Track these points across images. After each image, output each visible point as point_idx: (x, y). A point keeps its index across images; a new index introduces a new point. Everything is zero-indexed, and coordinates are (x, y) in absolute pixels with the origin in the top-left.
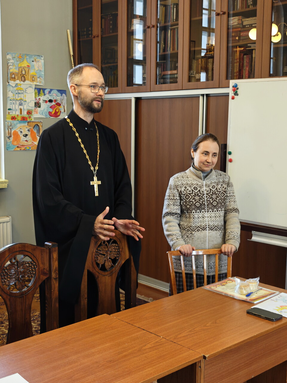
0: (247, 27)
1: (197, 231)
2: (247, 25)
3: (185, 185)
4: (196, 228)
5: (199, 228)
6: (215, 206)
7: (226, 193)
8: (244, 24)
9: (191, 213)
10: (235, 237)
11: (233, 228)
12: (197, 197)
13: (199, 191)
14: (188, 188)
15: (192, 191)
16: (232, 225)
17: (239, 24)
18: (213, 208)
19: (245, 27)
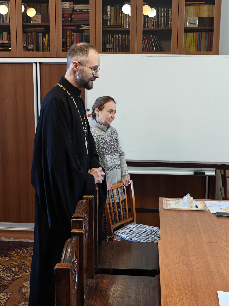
0: (78, 11)
1: (110, 171)
2: (78, 10)
3: (96, 137)
4: (109, 168)
5: (111, 168)
6: (115, 151)
7: (117, 141)
8: (75, 9)
9: (104, 157)
10: (126, 173)
11: (124, 167)
12: (105, 145)
13: (105, 140)
14: (98, 139)
15: (101, 141)
16: (123, 165)
17: (70, 8)
18: (114, 152)
19: (76, 11)
